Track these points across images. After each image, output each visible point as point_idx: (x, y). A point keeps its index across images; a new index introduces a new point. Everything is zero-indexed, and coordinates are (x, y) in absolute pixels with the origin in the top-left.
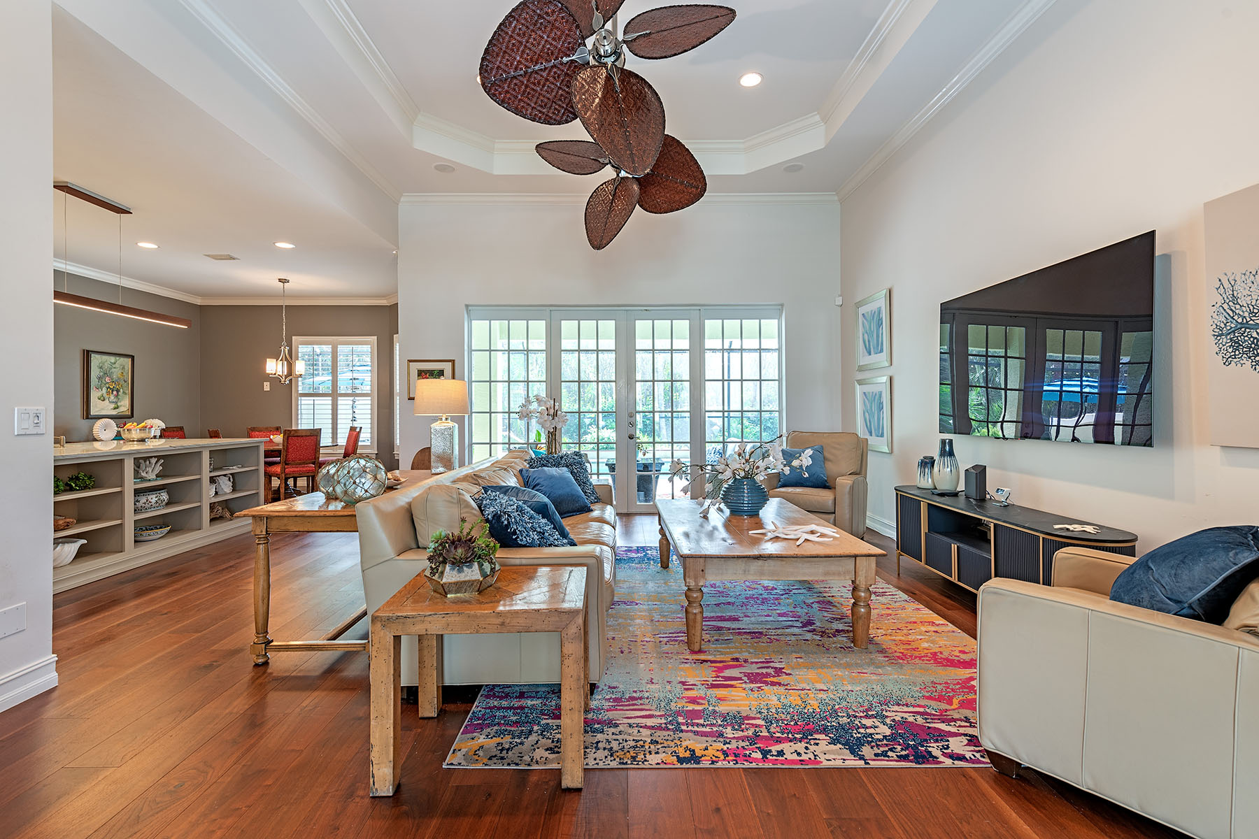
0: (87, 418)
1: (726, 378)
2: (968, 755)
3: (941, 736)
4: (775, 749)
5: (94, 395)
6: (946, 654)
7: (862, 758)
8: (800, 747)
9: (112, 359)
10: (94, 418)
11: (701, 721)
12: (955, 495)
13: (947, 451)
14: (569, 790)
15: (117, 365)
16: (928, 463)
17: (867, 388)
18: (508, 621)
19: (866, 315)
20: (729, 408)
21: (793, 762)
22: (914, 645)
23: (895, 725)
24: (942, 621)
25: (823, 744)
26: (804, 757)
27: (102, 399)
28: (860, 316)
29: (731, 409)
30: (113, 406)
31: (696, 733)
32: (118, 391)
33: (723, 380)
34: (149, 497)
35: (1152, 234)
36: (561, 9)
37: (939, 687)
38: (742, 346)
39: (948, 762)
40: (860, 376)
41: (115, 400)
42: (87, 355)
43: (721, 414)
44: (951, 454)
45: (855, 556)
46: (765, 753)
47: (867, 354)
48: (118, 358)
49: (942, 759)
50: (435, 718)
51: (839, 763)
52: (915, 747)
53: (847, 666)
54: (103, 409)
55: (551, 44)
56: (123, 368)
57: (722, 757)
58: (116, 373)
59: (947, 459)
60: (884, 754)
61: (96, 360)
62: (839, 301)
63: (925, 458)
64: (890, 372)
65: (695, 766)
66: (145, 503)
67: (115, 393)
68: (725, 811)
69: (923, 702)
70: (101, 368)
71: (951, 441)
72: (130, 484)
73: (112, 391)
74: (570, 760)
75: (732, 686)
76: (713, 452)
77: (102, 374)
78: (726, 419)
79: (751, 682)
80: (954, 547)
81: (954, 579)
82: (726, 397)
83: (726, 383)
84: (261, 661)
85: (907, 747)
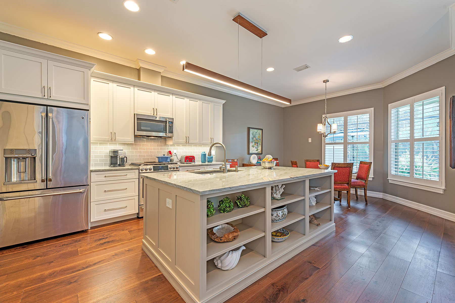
0: (249, 154)
5: (251, 145)
9: (256, 131)
10: (251, 154)
15: (257, 133)
27: (253, 146)
30: (256, 149)
32: (258, 143)
34: (278, 212)
41: (257, 147)
42: (249, 129)
48: (258, 130)
54: (253, 151)
56: (259, 134)
58: (257, 136)
61: (252, 131)
66: (276, 217)
67: (257, 144)
70: (253, 134)
72: (269, 205)
73: (256, 143)
77: (253, 137)
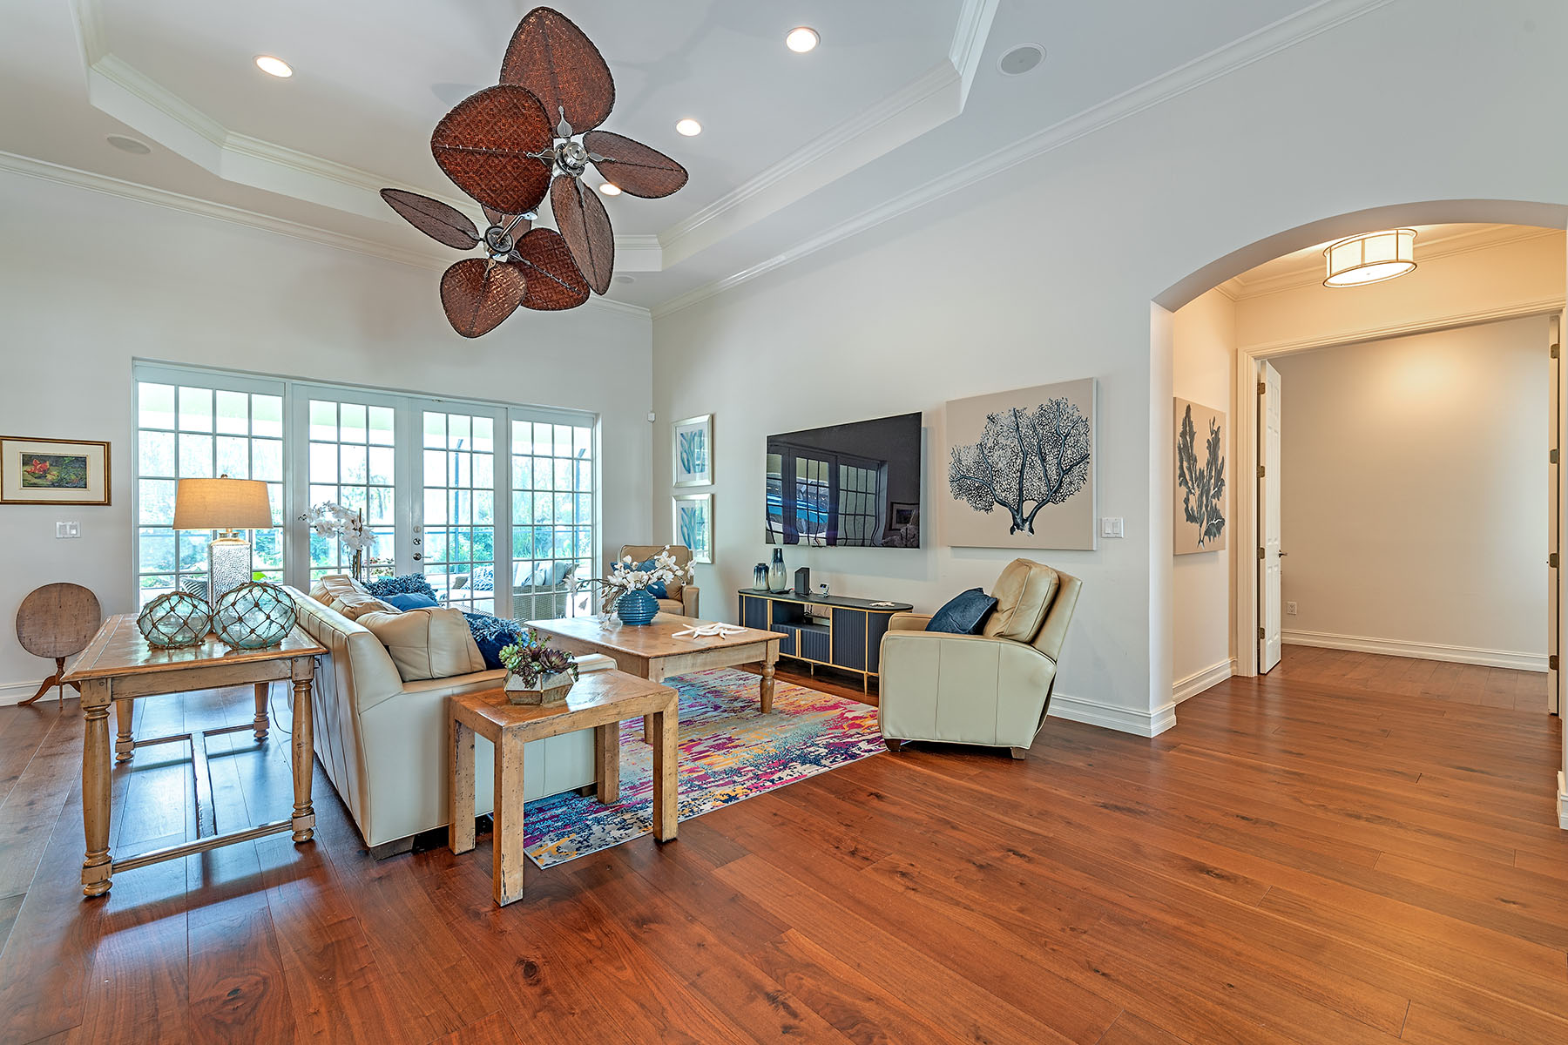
1: (452, 484)
2: (873, 748)
3: (854, 744)
4: (775, 777)
6: (818, 705)
7: (825, 766)
8: (788, 771)
11: (712, 779)
12: (787, 592)
13: (778, 559)
14: (668, 842)
16: (762, 569)
17: (684, 504)
18: (623, 710)
19: (685, 435)
20: (457, 520)
21: (790, 780)
22: (797, 704)
23: (827, 746)
24: (800, 687)
25: (799, 766)
26: (795, 776)
28: (678, 435)
29: (460, 523)
31: (718, 786)
33: (448, 488)
35: (919, 414)
36: (538, 107)
37: (831, 722)
38: (533, 452)
39: (867, 755)
40: (677, 492)
43: (444, 529)
44: (781, 560)
45: (767, 641)
46: (772, 781)
47: (685, 472)
49: (862, 754)
50: (473, 850)
51: (816, 773)
52: (846, 753)
53: (769, 725)
55: (519, 136)
57: (749, 791)
59: (779, 564)
60: (834, 761)
62: (652, 417)
63: (760, 564)
64: (713, 490)
65: (736, 801)
68: (778, 813)
69: (831, 731)
71: (781, 550)
74: (670, 817)
75: (708, 756)
76: (482, 574)
78: (452, 536)
79: (719, 750)
80: (798, 631)
81: (798, 656)
82: (452, 508)
83: (452, 493)
84: (99, 890)
85: (842, 755)
